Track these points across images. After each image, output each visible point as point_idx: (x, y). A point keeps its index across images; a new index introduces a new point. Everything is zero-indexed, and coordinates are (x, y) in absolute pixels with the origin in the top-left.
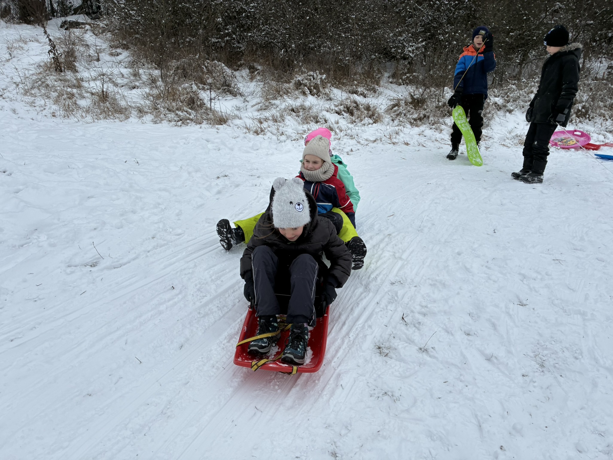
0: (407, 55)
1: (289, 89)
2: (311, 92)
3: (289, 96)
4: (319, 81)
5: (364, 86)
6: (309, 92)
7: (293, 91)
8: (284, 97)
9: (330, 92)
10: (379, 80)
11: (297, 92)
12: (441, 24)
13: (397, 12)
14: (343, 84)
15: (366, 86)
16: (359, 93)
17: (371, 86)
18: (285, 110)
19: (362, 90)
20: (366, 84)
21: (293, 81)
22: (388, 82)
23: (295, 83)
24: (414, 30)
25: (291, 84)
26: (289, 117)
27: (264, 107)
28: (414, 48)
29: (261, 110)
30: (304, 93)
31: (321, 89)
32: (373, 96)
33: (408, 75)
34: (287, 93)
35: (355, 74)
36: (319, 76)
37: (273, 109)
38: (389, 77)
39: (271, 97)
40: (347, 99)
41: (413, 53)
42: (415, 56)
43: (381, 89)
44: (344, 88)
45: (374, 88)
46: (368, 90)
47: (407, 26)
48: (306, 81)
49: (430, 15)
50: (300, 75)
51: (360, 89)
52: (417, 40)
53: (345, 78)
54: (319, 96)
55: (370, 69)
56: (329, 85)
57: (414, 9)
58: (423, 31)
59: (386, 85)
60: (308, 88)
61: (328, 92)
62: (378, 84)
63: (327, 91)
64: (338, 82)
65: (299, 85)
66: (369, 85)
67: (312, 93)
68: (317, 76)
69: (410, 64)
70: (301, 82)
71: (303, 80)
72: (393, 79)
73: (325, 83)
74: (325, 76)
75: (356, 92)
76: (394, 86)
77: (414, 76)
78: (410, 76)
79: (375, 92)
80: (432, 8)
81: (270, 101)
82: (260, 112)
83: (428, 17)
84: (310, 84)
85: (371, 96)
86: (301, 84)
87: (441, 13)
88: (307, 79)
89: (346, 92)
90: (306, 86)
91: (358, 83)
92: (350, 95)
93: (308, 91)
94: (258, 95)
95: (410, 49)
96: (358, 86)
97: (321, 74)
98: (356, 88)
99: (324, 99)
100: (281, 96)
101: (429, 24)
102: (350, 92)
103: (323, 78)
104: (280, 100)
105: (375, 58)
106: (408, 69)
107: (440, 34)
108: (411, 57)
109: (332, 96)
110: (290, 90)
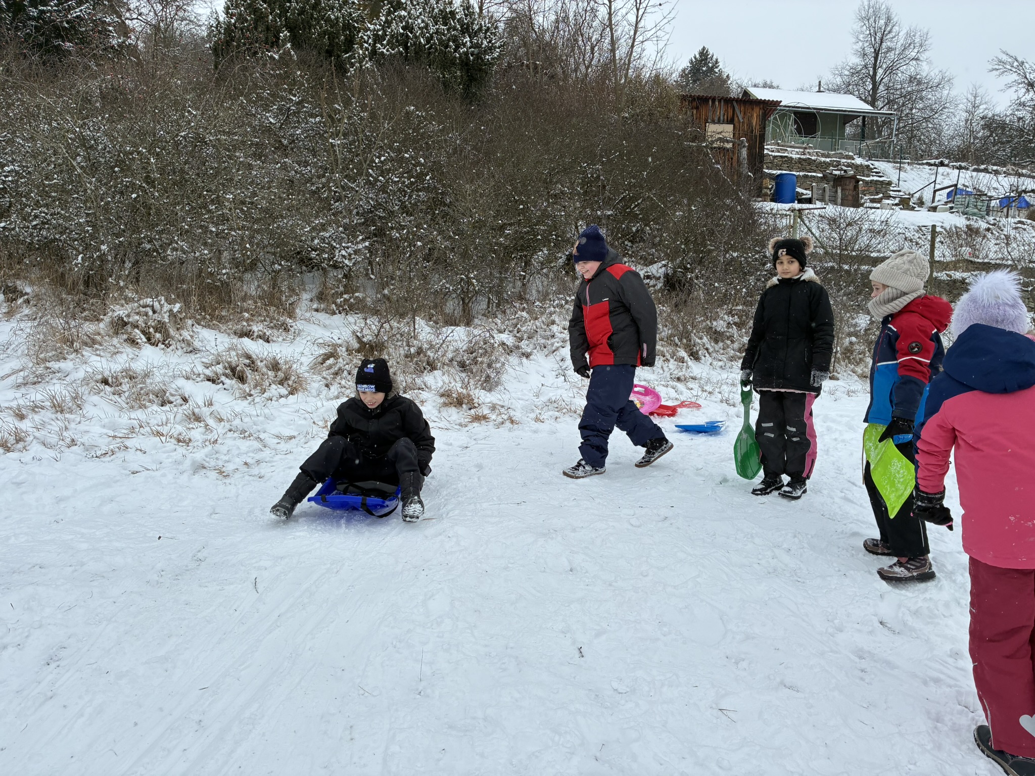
0: (340, 262)
1: (99, 334)
2: (149, 339)
3: (97, 350)
4: (166, 316)
5: (265, 320)
6: (145, 340)
7: (107, 338)
8: (84, 353)
9: (192, 337)
10: (294, 308)
11: (115, 341)
12: (392, 213)
13: (314, 192)
14: (221, 319)
15: (268, 319)
16: (256, 334)
17: (278, 320)
18: (85, 381)
19: (260, 328)
20: (267, 316)
21: (107, 319)
22: (310, 309)
23: (112, 323)
24: (347, 221)
25: (102, 325)
26: (95, 399)
27: (32, 378)
28: (350, 250)
29: (25, 384)
30: (133, 342)
31: (172, 332)
32: (284, 340)
33: (345, 296)
34: (92, 342)
35: (244, 299)
36: (167, 307)
37: (54, 381)
38: (311, 300)
39: (50, 354)
40: (229, 349)
41: (350, 259)
42: (354, 264)
43: (298, 325)
44: (224, 328)
45: (284, 323)
46: (272, 328)
47: (333, 214)
48: (137, 317)
49: (371, 198)
50: (123, 306)
51: (256, 328)
52: (356, 237)
53: (224, 308)
54: (169, 345)
55: (274, 288)
56: (190, 322)
57: (343, 187)
58: (363, 224)
59: (308, 315)
60: (143, 332)
61: (189, 338)
62: (291, 315)
63: (186, 334)
64: (209, 315)
65: (120, 325)
66: (275, 319)
67: (153, 341)
68: (162, 306)
69: (346, 278)
70: (125, 319)
71: (128, 316)
72: (320, 303)
73: (181, 319)
74: (178, 306)
75: (248, 334)
76: (322, 317)
77: (357, 297)
78: (351, 298)
79: (287, 330)
80: (373, 187)
81: (48, 364)
82: (23, 390)
83: (369, 202)
84: (146, 324)
85: (280, 339)
86: (126, 324)
87: (390, 196)
88: (138, 313)
89: (229, 335)
90: (137, 327)
91: (252, 315)
92: (236, 340)
93: (142, 336)
94: (19, 352)
95: (343, 253)
96: (252, 321)
97: (169, 301)
98: (249, 325)
99: (180, 350)
100: (76, 351)
101: (372, 212)
102: (235, 333)
103: (175, 310)
104: (71, 360)
105: (280, 270)
106: (345, 286)
107: (392, 228)
108: (347, 266)
109: (197, 344)
110: (98, 338)
